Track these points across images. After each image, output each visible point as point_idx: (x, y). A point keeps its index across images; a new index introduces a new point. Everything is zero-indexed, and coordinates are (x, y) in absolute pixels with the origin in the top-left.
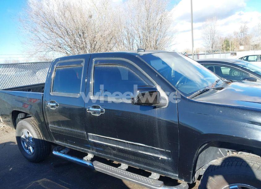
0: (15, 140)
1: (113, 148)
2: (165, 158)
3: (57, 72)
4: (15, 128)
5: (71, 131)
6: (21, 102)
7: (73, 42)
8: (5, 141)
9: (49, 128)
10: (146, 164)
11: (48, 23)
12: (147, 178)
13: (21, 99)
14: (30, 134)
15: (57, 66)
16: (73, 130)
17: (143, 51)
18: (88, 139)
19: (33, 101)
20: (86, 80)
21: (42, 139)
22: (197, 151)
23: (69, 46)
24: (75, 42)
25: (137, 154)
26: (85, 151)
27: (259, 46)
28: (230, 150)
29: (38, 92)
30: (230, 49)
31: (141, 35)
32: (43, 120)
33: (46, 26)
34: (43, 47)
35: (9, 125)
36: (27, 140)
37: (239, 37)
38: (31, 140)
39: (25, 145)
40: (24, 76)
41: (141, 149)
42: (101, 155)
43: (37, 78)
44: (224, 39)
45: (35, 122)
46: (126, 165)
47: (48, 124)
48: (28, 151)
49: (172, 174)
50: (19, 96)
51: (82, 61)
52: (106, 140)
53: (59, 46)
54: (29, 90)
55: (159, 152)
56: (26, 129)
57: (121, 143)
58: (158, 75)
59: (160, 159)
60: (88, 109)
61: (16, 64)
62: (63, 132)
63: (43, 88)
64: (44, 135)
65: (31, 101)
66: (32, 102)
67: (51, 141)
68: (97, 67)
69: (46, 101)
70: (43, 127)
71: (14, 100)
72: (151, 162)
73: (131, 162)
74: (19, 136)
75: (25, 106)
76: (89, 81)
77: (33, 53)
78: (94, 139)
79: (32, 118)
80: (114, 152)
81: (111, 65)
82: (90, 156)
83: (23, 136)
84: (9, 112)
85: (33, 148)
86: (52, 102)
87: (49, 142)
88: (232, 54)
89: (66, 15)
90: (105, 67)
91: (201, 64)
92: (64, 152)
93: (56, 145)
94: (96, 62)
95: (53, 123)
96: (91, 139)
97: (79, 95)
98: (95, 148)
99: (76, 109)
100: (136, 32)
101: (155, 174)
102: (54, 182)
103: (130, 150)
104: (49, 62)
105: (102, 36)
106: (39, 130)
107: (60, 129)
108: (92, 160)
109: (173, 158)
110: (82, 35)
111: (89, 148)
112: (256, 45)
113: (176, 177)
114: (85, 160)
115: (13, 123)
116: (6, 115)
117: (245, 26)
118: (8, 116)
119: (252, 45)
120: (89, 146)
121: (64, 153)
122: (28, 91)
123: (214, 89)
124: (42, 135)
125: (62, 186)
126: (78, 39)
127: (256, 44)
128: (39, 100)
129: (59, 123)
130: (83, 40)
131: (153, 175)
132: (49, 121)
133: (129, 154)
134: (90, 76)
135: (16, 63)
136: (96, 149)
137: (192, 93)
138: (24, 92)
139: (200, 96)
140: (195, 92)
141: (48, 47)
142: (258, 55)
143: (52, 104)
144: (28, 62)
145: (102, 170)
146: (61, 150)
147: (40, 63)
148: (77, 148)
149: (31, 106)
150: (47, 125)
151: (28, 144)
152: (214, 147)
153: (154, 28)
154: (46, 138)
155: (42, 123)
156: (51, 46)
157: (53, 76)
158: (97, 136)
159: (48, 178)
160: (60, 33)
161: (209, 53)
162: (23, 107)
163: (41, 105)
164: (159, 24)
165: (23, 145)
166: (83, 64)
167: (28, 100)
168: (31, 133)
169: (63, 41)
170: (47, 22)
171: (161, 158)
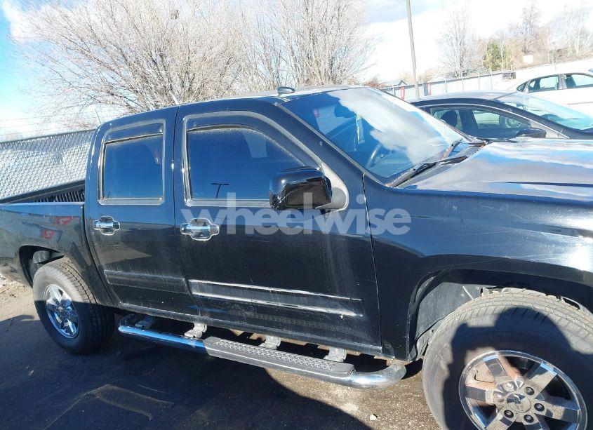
0: (33, 311)
1: (246, 306)
2: (353, 314)
3: (110, 154)
4: (31, 285)
5: (154, 279)
6: (37, 226)
7: (139, 80)
8: (11, 316)
9: (104, 276)
10: (315, 331)
11: (77, 38)
12: (320, 361)
13: (35, 220)
14: (65, 294)
15: (107, 139)
16: (157, 276)
17: (291, 91)
18: (191, 293)
19: (64, 222)
20: (173, 166)
21: (93, 302)
22: (414, 293)
23: (132, 88)
24: (145, 78)
25: (295, 312)
26: (188, 318)
27: (567, 52)
28: (484, 287)
29: (72, 201)
30: (502, 65)
31: (295, 49)
32: (89, 263)
33: (72, 45)
34: (71, 96)
35: (16, 279)
36: (61, 308)
37: (520, 35)
38: (69, 308)
39: (57, 318)
40: (35, 168)
41: (302, 301)
42: (222, 323)
43: (67, 170)
44: (487, 42)
45: (74, 267)
46: (277, 338)
47: (101, 268)
48: (64, 331)
49: (370, 346)
50: (30, 214)
51: (160, 125)
52: (229, 290)
53: (109, 92)
54: (51, 199)
55: (338, 304)
56: (56, 285)
57: (259, 292)
58: (324, 143)
59: (342, 317)
60: (183, 229)
61: (15, 142)
62: (135, 283)
63: (82, 191)
64: (96, 293)
65: (58, 223)
66: (61, 223)
67: (111, 305)
68: (192, 135)
69: (92, 220)
70: (92, 276)
71: (21, 223)
72: (326, 326)
73: (285, 331)
74: (41, 299)
75: (46, 235)
76: (179, 167)
77: (50, 113)
78: (202, 290)
79: (66, 259)
80: (248, 313)
81: (222, 127)
82: (199, 328)
83: (50, 301)
84: (13, 252)
85: (76, 324)
86: (106, 220)
87: (108, 307)
88: (505, 76)
89: (118, 17)
90: (210, 133)
91: (421, 108)
92: (143, 326)
93: (124, 312)
94: (190, 123)
95: (113, 265)
96: (198, 291)
97: (161, 199)
98: (208, 310)
99: (159, 230)
100: (284, 43)
101: (337, 350)
102: (128, 391)
103: (280, 305)
104: (90, 131)
105: (204, 59)
106: (84, 284)
107: (130, 277)
108: (205, 336)
109: (368, 313)
110: (159, 60)
111: (195, 312)
112: (559, 50)
113: (378, 351)
114: (189, 338)
115: (25, 274)
116: (6, 258)
117: (532, 8)
118: (11, 259)
119: (551, 52)
120: (196, 307)
121: (143, 328)
122: (50, 201)
123: (445, 161)
124: (91, 296)
125: (146, 397)
126: (151, 71)
127: (559, 46)
128: (77, 219)
129: (125, 265)
130: (163, 73)
131: (333, 352)
132: (103, 263)
133: (279, 315)
134: (180, 157)
135: (15, 139)
136: (210, 312)
137: (399, 174)
138: (41, 204)
139: (413, 178)
140: (404, 172)
141: (84, 96)
142: (561, 75)
143: (105, 225)
144: (40, 135)
145: (227, 355)
146: (137, 322)
147: (70, 133)
148: (169, 315)
149: (61, 232)
150: (99, 271)
151: (64, 316)
152: (453, 284)
153: (325, 31)
154: (101, 300)
155: (87, 267)
156: (91, 92)
157: (100, 163)
158: (210, 284)
159: (114, 384)
160: (107, 60)
161: (454, 77)
162: (42, 236)
163: (82, 229)
164: (335, 20)
165: (52, 320)
166: (163, 132)
167: (51, 220)
168: (67, 292)
169: (118, 77)
170: (74, 37)
171: (344, 316)
